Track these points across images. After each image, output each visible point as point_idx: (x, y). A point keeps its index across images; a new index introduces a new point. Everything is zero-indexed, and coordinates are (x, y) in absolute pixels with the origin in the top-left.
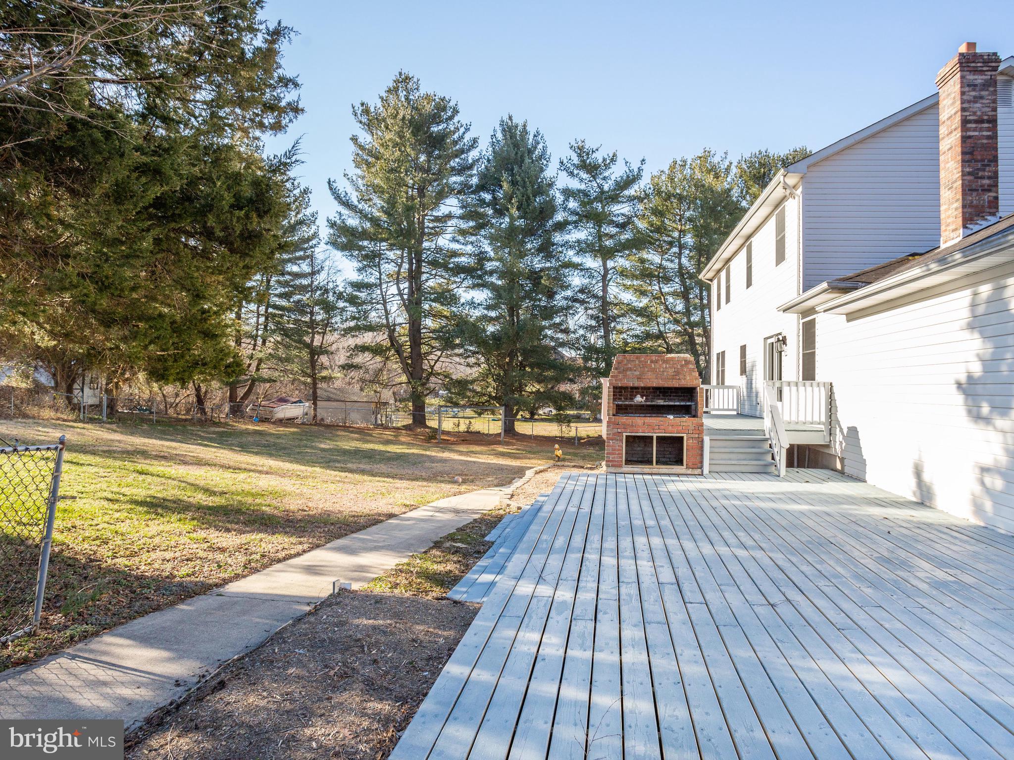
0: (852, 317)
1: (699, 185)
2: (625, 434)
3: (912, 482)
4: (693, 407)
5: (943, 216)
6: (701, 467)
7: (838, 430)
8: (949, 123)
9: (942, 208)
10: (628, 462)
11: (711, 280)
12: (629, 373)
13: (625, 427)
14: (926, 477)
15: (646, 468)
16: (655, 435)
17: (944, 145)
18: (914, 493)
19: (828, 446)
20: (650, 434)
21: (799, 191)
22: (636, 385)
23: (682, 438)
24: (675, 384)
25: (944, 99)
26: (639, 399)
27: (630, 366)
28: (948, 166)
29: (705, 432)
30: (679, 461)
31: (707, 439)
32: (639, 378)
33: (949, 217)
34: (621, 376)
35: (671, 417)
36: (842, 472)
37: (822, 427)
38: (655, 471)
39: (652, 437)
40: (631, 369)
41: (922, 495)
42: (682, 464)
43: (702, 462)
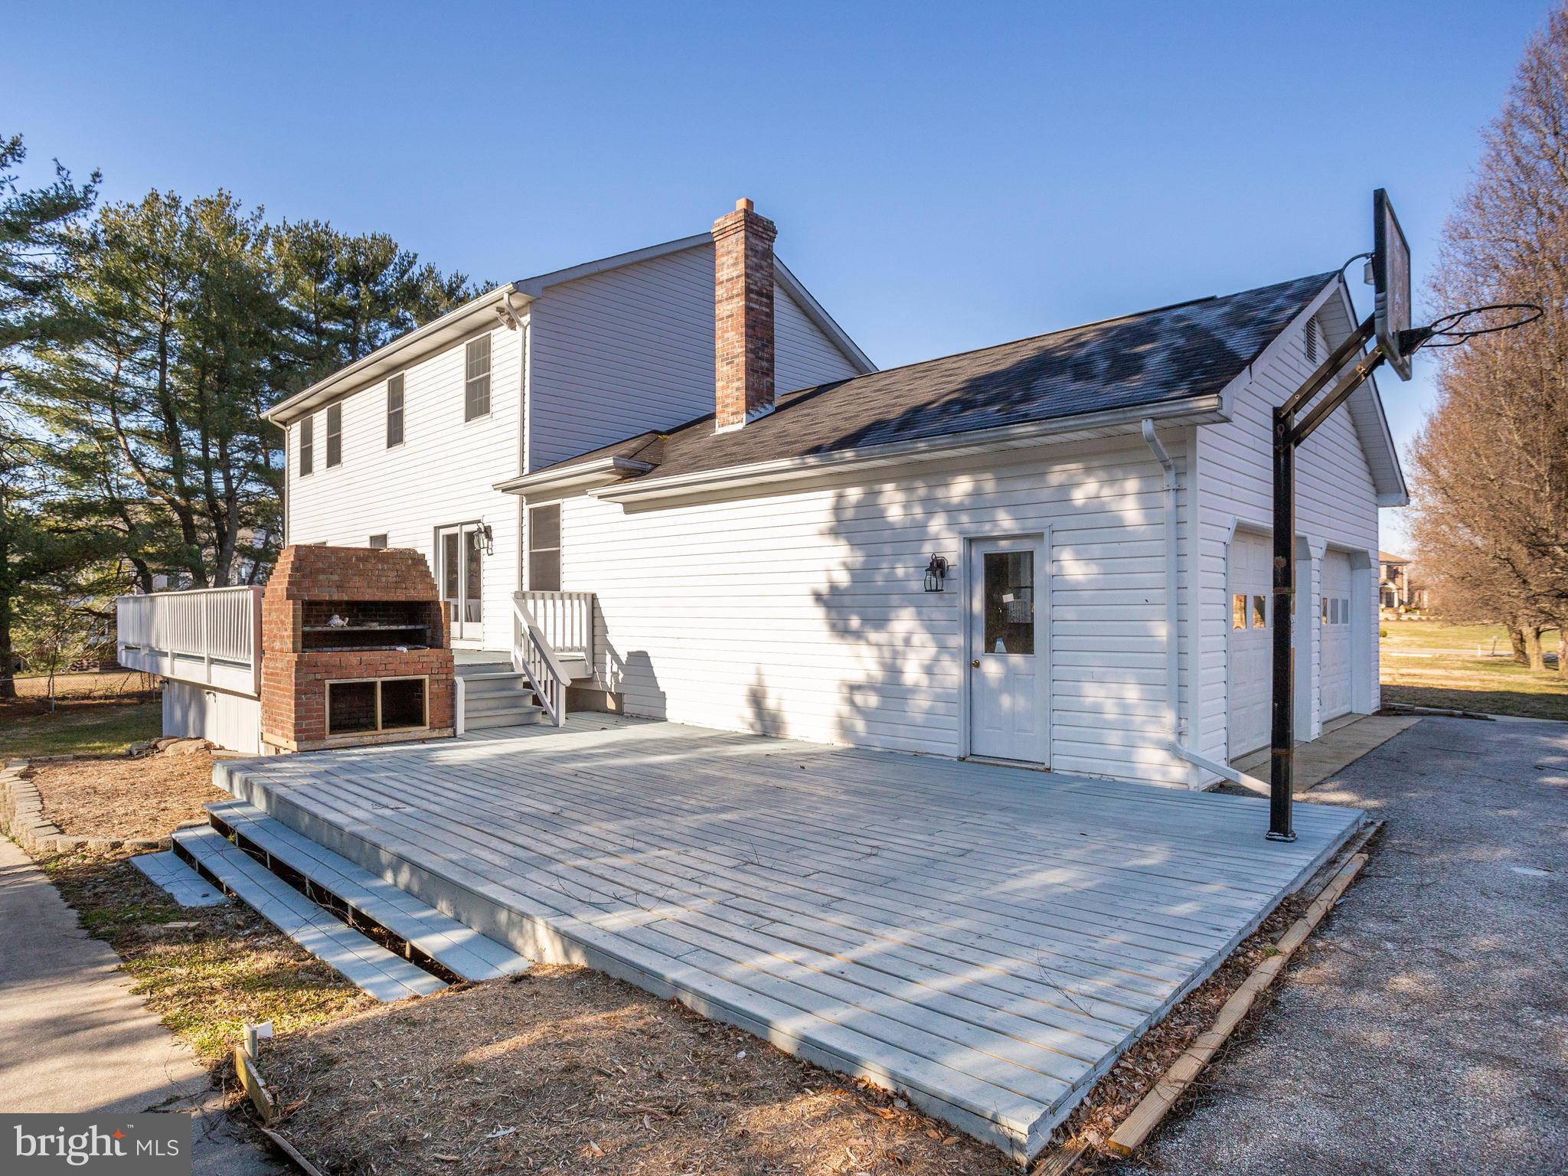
0: (630, 508)
1: (206, 251)
2: (328, 682)
3: (749, 713)
4: (429, 633)
5: (719, 394)
6: (453, 725)
7: (609, 657)
8: (729, 285)
9: (719, 384)
10: (336, 727)
11: (284, 423)
12: (321, 577)
13: (328, 670)
14: (771, 703)
15: (367, 736)
16: (379, 681)
17: (722, 310)
18: (752, 726)
19: (589, 680)
20: (372, 680)
21: (526, 319)
22: (335, 598)
23: (421, 682)
24: (400, 596)
25: (722, 255)
26: (338, 622)
27: (320, 565)
28: (726, 335)
29: (456, 669)
30: (417, 719)
31: (459, 681)
32: (340, 587)
33: (727, 396)
34: (307, 583)
35: (405, 650)
36: (619, 712)
37: (582, 654)
38: (381, 738)
39: (374, 684)
40: (323, 571)
41: (763, 725)
42: (422, 723)
43: (453, 717)
